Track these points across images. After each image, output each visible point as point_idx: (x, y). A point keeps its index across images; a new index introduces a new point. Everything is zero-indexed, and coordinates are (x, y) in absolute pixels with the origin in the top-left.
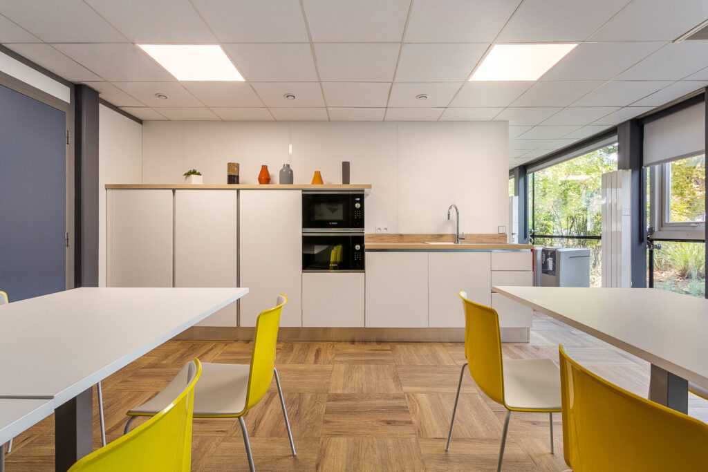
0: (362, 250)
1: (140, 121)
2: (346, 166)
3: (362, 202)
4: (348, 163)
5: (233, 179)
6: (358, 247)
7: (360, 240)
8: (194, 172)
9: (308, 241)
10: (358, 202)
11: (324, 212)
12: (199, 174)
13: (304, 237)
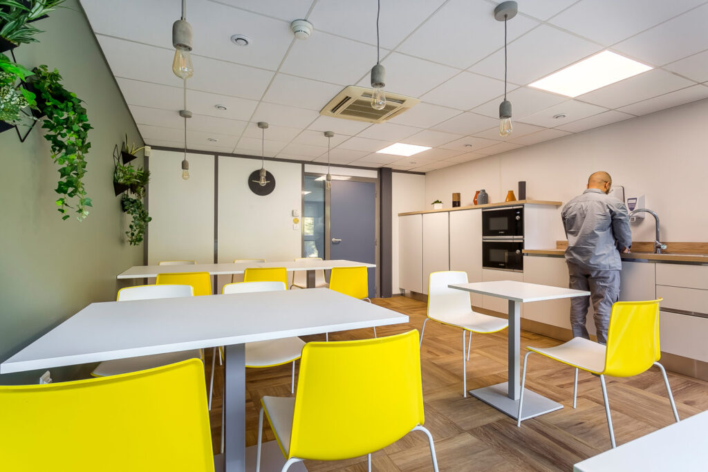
0: (522, 255)
1: (424, 174)
2: (522, 186)
3: (522, 215)
4: (525, 182)
5: (456, 204)
6: (518, 251)
7: (520, 246)
8: (437, 202)
9: (487, 247)
10: (518, 215)
11: (495, 223)
12: (441, 202)
13: (483, 243)
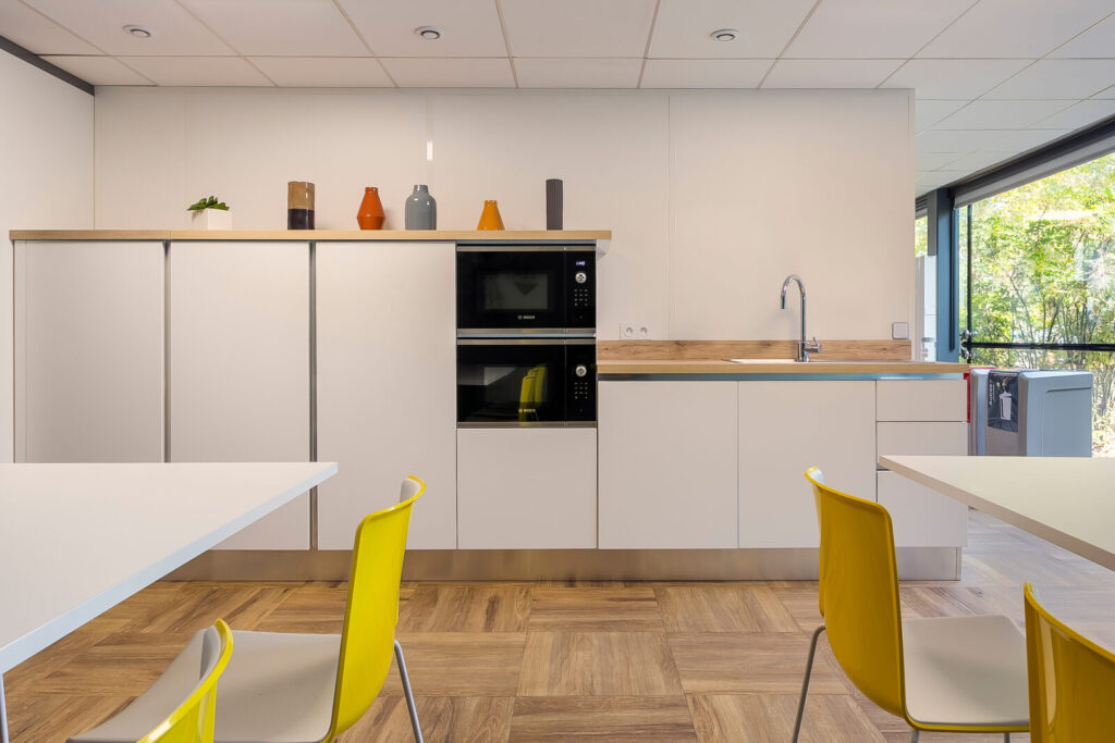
0: (591, 378)
1: (89, 88)
2: (554, 189)
3: (590, 270)
4: (560, 182)
5: (300, 218)
6: (581, 370)
7: (587, 354)
8: (212, 204)
9: (469, 358)
10: (581, 269)
11: (506, 291)
12: (223, 207)
13: (460, 349)
